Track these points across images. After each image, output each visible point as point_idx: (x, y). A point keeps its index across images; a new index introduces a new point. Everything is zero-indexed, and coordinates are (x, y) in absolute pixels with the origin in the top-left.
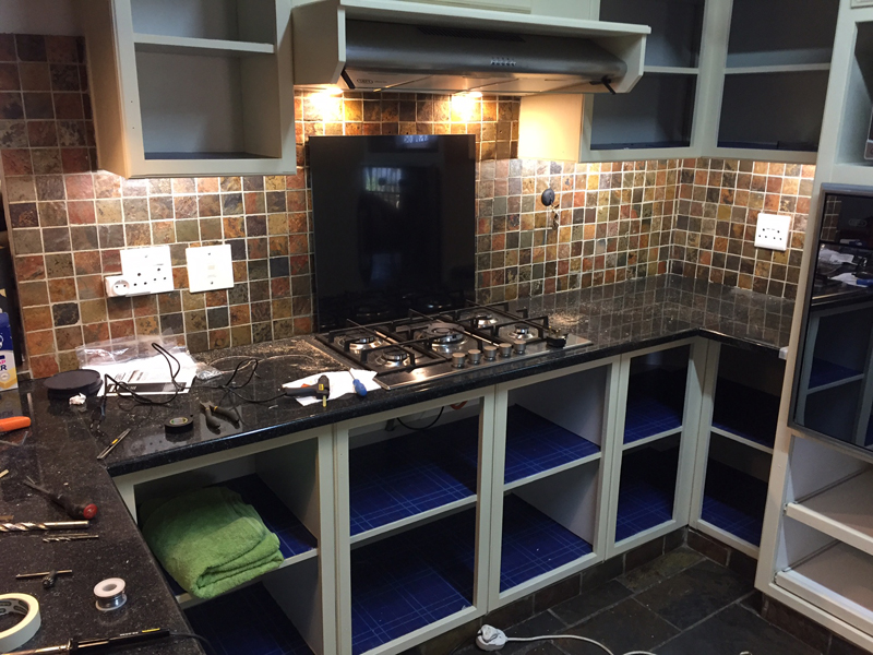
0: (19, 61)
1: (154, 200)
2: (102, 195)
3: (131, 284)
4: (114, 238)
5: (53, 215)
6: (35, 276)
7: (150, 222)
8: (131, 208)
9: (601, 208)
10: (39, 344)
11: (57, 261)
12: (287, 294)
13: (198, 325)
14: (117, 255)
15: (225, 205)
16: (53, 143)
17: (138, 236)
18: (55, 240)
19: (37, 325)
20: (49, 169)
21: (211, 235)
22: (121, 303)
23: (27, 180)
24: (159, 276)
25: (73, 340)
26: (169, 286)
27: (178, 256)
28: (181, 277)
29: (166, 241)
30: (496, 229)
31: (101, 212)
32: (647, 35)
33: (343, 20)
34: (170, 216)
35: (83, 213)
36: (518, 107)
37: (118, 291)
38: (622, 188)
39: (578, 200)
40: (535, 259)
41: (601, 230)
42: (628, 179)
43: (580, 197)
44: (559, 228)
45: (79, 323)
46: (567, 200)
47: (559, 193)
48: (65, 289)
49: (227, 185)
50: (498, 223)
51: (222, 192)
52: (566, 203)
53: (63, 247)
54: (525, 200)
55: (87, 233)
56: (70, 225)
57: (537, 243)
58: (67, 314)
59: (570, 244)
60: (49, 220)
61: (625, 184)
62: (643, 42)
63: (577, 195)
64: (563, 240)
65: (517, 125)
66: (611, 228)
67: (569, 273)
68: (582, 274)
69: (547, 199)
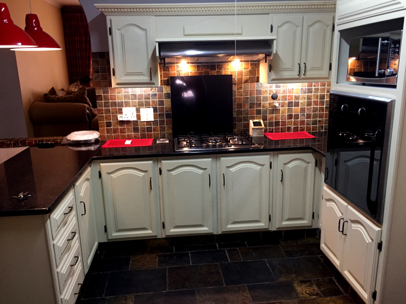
0: (99, 59)
1: (131, 95)
2: (118, 93)
3: (124, 117)
4: (121, 105)
5: (106, 98)
6: (101, 114)
7: (131, 101)
8: (126, 97)
9: (302, 101)
11: (106, 110)
12: (170, 124)
13: (143, 131)
14: (121, 109)
15: (152, 97)
16: (106, 79)
17: (127, 104)
18: (106, 105)
19: (102, 127)
20: (105, 86)
21: (147, 105)
22: (122, 123)
23: (100, 89)
24: (133, 116)
25: (110, 132)
26: (135, 119)
27: (138, 111)
28: (139, 117)
29: (135, 106)
30: (250, 107)
31: (118, 98)
32: (275, 39)
33: (157, 44)
34: (136, 99)
35: (113, 98)
36: (259, 64)
37: (120, 119)
38: (313, 94)
39: (289, 98)
40: (270, 119)
41: (303, 110)
42: (317, 90)
43: (291, 97)
44: (281, 108)
45: (112, 127)
46: (284, 98)
47: (280, 95)
48: (108, 117)
49: (152, 91)
50: (252, 105)
51: (151, 93)
52: (283, 99)
53: (108, 106)
54: (264, 98)
55: (115, 103)
56: (110, 101)
57: (270, 113)
58: (109, 124)
59: (286, 115)
60: (105, 99)
61: (315, 92)
62: (275, 42)
63: (289, 96)
64: (283, 113)
65: (258, 71)
66: (308, 110)
67: (287, 126)
68: (293, 126)
69: (274, 97)
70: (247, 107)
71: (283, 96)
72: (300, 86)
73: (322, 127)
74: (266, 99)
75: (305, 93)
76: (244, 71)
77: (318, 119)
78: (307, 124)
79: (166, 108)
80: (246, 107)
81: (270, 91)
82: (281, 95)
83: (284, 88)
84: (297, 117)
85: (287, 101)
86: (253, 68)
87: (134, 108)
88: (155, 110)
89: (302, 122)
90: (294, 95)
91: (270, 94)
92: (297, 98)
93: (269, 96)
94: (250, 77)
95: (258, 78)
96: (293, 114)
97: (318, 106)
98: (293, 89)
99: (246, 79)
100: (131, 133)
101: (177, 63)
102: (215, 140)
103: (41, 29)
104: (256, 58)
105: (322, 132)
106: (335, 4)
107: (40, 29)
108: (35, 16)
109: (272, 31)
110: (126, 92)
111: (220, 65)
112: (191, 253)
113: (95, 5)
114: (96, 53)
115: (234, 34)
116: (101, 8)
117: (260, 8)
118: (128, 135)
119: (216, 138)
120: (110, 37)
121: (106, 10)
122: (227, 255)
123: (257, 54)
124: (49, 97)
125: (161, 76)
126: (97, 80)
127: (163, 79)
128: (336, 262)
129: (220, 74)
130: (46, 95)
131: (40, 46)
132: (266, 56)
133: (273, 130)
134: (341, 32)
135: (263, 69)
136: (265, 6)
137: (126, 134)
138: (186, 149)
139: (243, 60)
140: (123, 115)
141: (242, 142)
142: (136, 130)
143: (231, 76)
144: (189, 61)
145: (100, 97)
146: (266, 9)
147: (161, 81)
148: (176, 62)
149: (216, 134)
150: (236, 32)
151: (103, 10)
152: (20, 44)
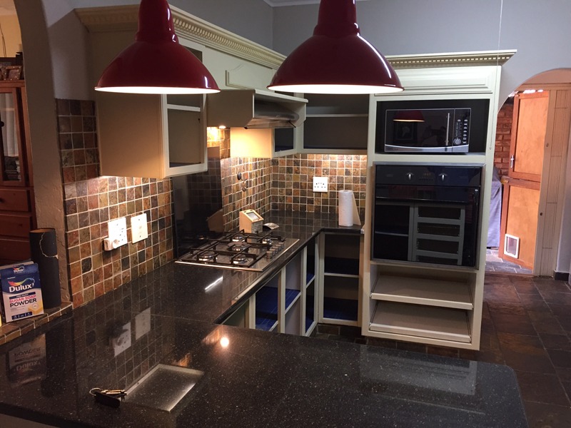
0: (71, 115)
1: (120, 192)
2: (102, 190)
4: (105, 215)
5: (83, 206)
6: (75, 243)
7: (118, 204)
8: (112, 197)
9: (253, 180)
10: (76, 286)
12: (164, 239)
13: (135, 263)
14: (105, 226)
15: (144, 192)
16: (84, 163)
17: (114, 213)
18: (83, 220)
19: (76, 274)
20: (82, 178)
21: (139, 209)
22: (108, 254)
23: (73, 185)
25: (90, 281)
26: (125, 242)
27: (128, 223)
28: (129, 235)
29: (123, 215)
30: (225, 194)
31: (101, 201)
34: (125, 200)
35: (94, 203)
36: (230, 132)
39: (247, 177)
41: (253, 190)
42: (259, 165)
45: (92, 270)
48: (87, 249)
50: (226, 191)
52: (243, 178)
53: (86, 224)
55: (96, 214)
56: (89, 211)
58: (87, 265)
60: (81, 208)
63: (247, 174)
65: (229, 141)
66: (256, 189)
69: (239, 177)
71: (243, 175)
74: (234, 180)
75: (255, 169)
76: (220, 141)
77: (261, 200)
79: (159, 211)
81: (236, 168)
83: (244, 165)
85: (246, 181)
86: (226, 138)
87: (124, 219)
88: (148, 217)
89: (254, 206)
90: (249, 172)
91: (236, 173)
92: (251, 176)
93: (236, 175)
94: (224, 151)
95: (229, 151)
97: (260, 184)
110: (112, 187)
118: (115, 278)
137: (112, 277)
142: (126, 263)
145: (73, 205)
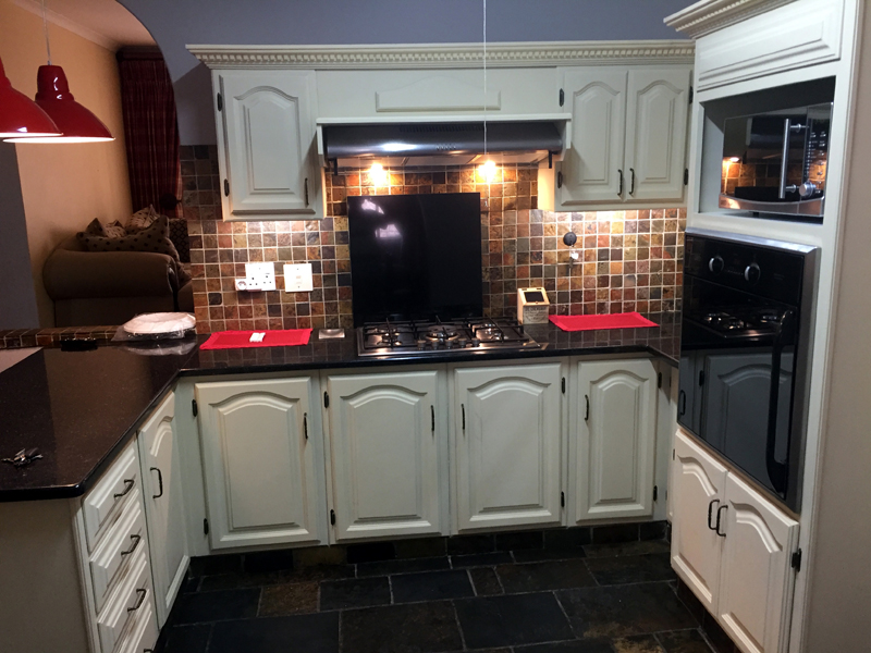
0: (195, 159)
1: (265, 235)
2: (236, 232)
3: (248, 284)
4: (242, 256)
5: (210, 243)
6: (200, 276)
7: (263, 248)
8: (253, 240)
9: (628, 249)
10: (201, 315)
11: (211, 268)
12: (348, 298)
13: (290, 313)
14: (243, 266)
15: (309, 239)
17: (256, 256)
18: (211, 256)
19: (200, 304)
20: (209, 217)
21: (299, 257)
22: (245, 295)
23: (198, 223)
24: (267, 280)
25: (219, 314)
26: (273, 287)
27: (279, 269)
28: (280, 282)
29: (272, 260)
30: (519, 262)
31: (236, 242)
32: (570, 120)
33: (320, 130)
34: (275, 245)
35: (226, 242)
36: (536, 171)
37: (240, 288)
38: (651, 233)
39: (602, 242)
40: (560, 287)
41: (630, 267)
42: (658, 225)
43: (605, 240)
44: (583, 263)
45: (222, 305)
46: (591, 241)
47: (582, 236)
48: (216, 284)
49: (310, 227)
50: (522, 258)
51: (306, 231)
52: (589, 244)
53: (215, 260)
54: (547, 241)
55: (229, 253)
56: (219, 249)
57: (561, 274)
58: (216, 299)
59: (596, 277)
60: (208, 245)
61: (654, 229)
62: (568, 125)
63: (601, 238)
64: (588, 273)
65: (535, 184)
66: (641, 266)
67: (597, 301)
68: (610, 302)
69: (570, 241)
70: (513, 260)
71: (587, 239)
72: (624, 217)
73: (672, 303)
74: (551, 244)
75: (634, 231)
76: (504, 184)
77: (663, 286)
78: (640, 298)
79: (339, 264)
80: (509, 262)
81: (560, 227)
82: (584, 235)
83: (591, 222)
84: (617, 281)
85: (597, 248)
86: (523, 179)
87: (271, 264)
88: (316, 268)
89: (630, 293)
90: (610, 235)
91: (560, 234)
92: (618, 241)
93: (559, 237)
94: (517, 199)
95: (535, 200)
96: (610, 276)
97: (662, 259)
98: (608, 223)
99: (508, 201)
100: (263, 318)
101: (362, 169)
102: (444, 332)
103: (71, 97)
104: (529, 158)
105: (672, 314)
106: (693, 48)
107: (69, 97)
108: (59, 71)
109: (562, 102)
110: (253, 230)
111: (455, 172)
112: (392, 577)
113: (188, 46)
114: (190, 147)
115: (481, 109)
116: (201, 54)
117: (537, 54)
118: (257, 321)
119: (446, 327)
120: (218, 114)
121: (212, 57)
122: (471, 581)
123: (533, 150)
124: (87, 240)
125: (328, 195)
126: (192, 205)
127: (332, 202)
128: (705, 595)
129: (453, 192)
130: (81, 235)
131: (66, 135)
132: (551, 153)
133: (567, 310)
134: (707, 105)
135: (545, 183)
136: (546, 51)
137: (254, 319)
138: (382, 352)
139: (503, 162)
140: (248, 280)
141: (502, 336)
142: (274, 310)
143: (478, 195)
144: (389, 165)
145: (197, 241)
146: (549, 57)
147: (329, 205)
148: (359, 165)
149: (446, 319)
150: (485, 105)
151: (205, 57)
152: (24, 129)
